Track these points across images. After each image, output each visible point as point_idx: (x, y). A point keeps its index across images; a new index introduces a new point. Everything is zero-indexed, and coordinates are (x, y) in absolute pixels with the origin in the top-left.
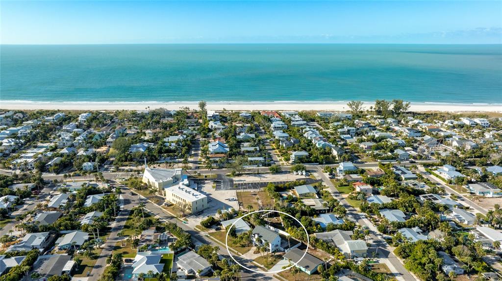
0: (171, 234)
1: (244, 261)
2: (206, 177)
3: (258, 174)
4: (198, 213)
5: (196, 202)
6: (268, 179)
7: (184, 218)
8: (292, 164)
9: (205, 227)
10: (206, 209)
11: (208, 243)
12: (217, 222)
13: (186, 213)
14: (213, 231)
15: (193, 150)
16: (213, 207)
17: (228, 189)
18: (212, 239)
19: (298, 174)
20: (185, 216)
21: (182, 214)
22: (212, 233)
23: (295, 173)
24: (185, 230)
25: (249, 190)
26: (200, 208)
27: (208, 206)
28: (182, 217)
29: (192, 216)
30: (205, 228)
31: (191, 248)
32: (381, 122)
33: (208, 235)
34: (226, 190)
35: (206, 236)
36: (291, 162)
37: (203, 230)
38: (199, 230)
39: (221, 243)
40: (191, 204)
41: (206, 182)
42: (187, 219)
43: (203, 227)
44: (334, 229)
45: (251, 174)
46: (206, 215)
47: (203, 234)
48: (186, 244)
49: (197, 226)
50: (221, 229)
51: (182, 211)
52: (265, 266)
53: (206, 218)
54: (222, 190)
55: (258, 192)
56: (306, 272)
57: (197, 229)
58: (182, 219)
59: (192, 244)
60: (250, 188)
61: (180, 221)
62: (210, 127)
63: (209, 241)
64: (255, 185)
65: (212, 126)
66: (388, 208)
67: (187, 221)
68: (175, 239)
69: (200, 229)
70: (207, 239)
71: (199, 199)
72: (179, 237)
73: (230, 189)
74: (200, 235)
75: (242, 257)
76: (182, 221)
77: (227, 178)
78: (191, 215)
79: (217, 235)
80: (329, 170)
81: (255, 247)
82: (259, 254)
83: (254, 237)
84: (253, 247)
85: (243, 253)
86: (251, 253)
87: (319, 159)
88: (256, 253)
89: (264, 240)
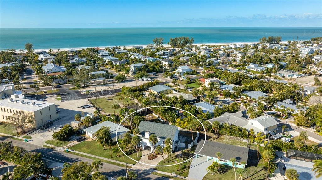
0: (4, 161)
1: (142, 173)
2: (46, 92)
3: (104, 84)
4: (45, 126)
5: (41, 112)
6: (117, 87)
7: (25, 135)
8: (132, 75)
9: (61, 140)
10: (55, 120)
11: (73, 161)
12: (78, 131)
13: (26, 129)
14: (75, 143)
15: (25, 75)
16: (64, 117)
17: (77, 99)
18: (77, 154)
19: (143, 80)
20: (24, 132)
21: (20, 130)
22: (75, 146)
23: (140, 79)
24: (29, 150)
25: (102, 97)
26: (47, 120)
27: (58, 117)
28: (21, 134)
29: (38, 131)
30: (62, 142)
31: (45, 176)
32: (180, 49)
33: (69, 150)
34: (75, 100)
35: (65, 151)
36: (131, 73)
37: (58, 145)
38: (53, 146)
39: (93, 156)
40: (33, 114)
41: (47, 96)
42: (30, 135)
43: (58, 141)
44: (223, 113)
45: (97, 85)
46: (58, 127)
47: (61, 149)
48: (35, 169)
49: (47, 142)
50: (85, 139)
51: (19, 126)
52: (176, 173)
53: (59, 130)
54: (69, 100)
55: (113, 97)
56: (238, 166)
57: (49, 145)
58: (21, 138)
59: (46, 167)
60: (101, 95)
61: (18, 139)
62: (40, 60)
63: (75, 157)
64: (106, 93)
65: (42, 59)
66: (247, 91)
67: (30, 138)
68: (12, 168)
69: (53, 144)
70: (69, 156)
71: (43, 107)
72: (19, 162)
73: (80, 99)
74: (57, 152)
75: (135, 169)
76: (21, 140)
77: (73, 91)
78: (34, 130)
79: (83, 147)
80: (169, 76)
81: (145, 151)
82: (157, 158)
83: (142, 137)
84: (143, 151)
85: (134, 163)
86: (145, 160)
87: (155, 68)
88: (153, 159)
89: (160, 138)
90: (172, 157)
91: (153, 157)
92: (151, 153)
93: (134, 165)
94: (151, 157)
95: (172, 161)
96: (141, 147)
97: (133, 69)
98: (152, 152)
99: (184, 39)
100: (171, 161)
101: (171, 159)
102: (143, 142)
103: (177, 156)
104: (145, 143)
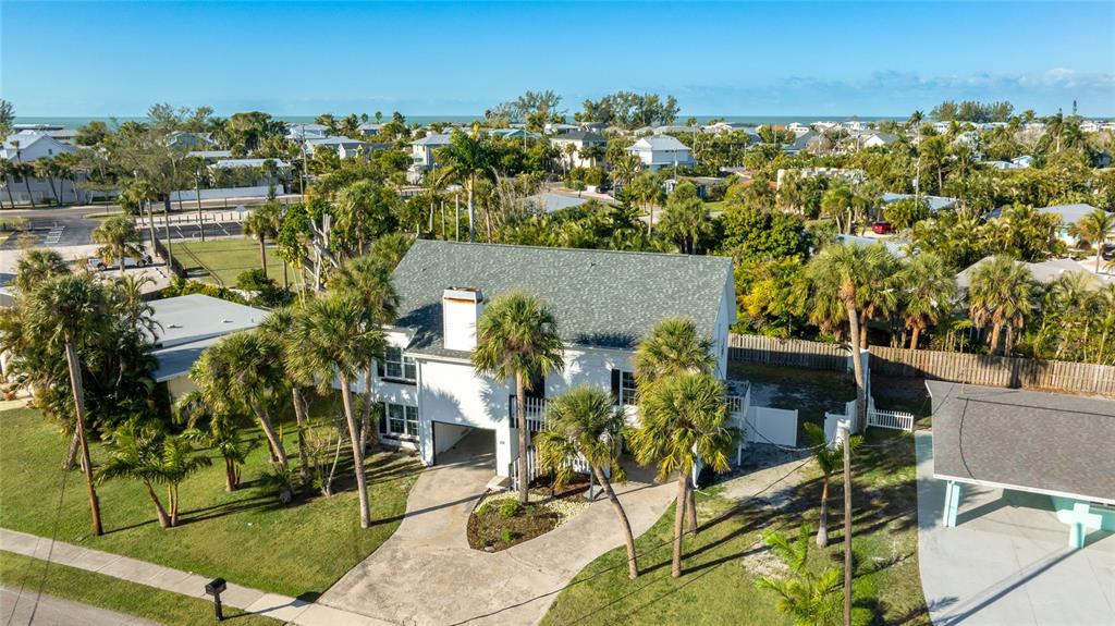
36: (413, 177)
80: (591, 183)
81: (444, 471)
82: (557, 530)
83: (419, 344)
84: (424, 478)
85: (308, 586)
86: (438, 550)
87: (528, 159)
88: (518, 537)
89: (583, 341)
90: (702, 521)
91: (519, 524)
92: (494, 485)
93: (309, 597)
94: (496, 518)
95: (712, 556)
96: (410, 446)
97: (421, 160)
98: (508, 484)
99: (641, 106)
100: (699, 560)
101: (696, 542)
102: (426, 393)
103: (752, 514)
104: (447, 401)
